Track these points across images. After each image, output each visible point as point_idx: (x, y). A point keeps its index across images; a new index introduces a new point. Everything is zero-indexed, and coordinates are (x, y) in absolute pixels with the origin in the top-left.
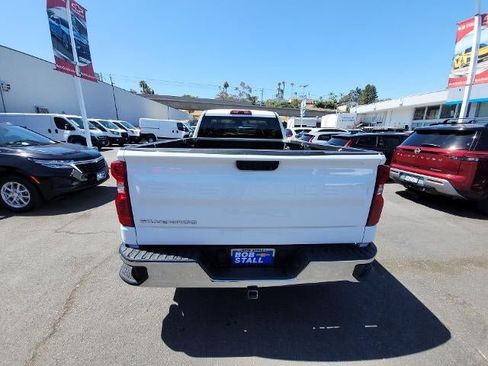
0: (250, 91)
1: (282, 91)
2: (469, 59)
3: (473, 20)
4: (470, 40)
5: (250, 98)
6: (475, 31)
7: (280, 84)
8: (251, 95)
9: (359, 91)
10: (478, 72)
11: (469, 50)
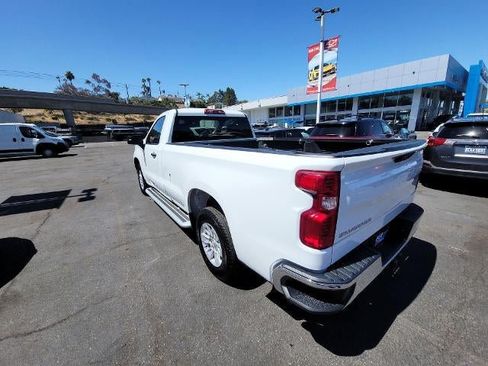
0: (109, 85)
1: (149, 89)
2: (317, 74)
3: (318, 45)
4: (317, 61)
5: (110, 95)
6: (320, 54)
7: (144, 81)
8: (112, 91)
9: (221, 93)
10: (324, 84)
11: (317, 68)
